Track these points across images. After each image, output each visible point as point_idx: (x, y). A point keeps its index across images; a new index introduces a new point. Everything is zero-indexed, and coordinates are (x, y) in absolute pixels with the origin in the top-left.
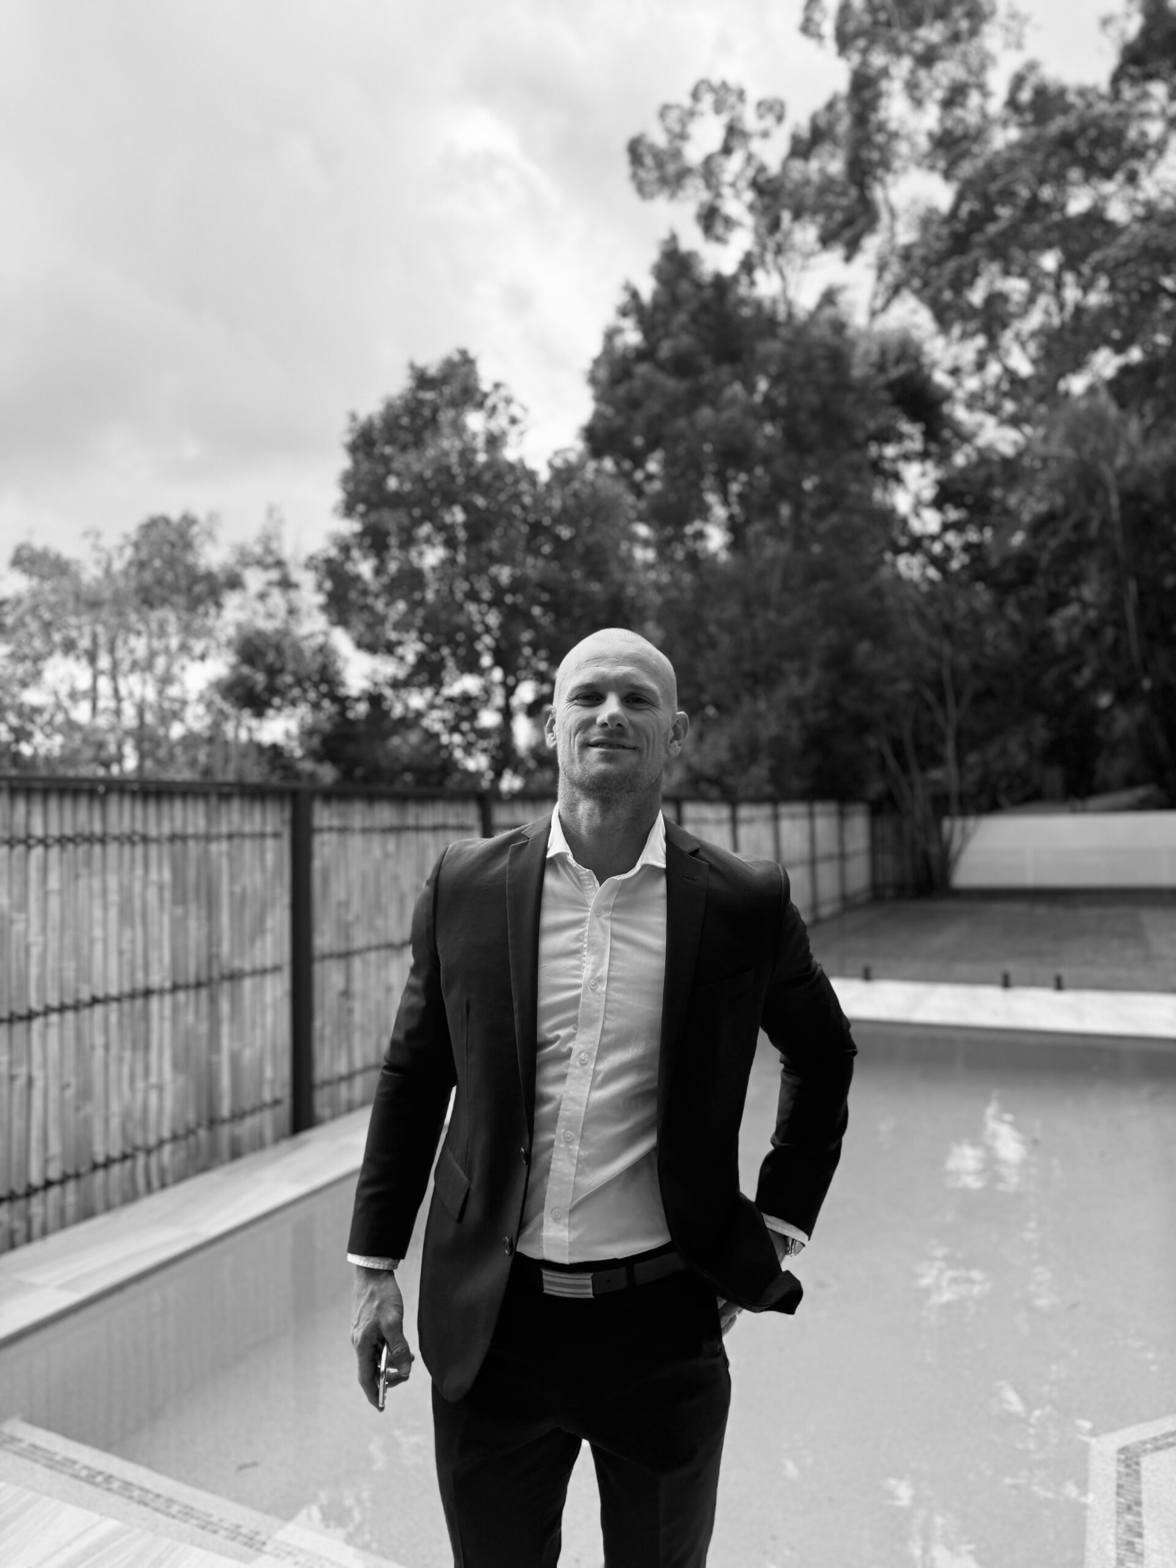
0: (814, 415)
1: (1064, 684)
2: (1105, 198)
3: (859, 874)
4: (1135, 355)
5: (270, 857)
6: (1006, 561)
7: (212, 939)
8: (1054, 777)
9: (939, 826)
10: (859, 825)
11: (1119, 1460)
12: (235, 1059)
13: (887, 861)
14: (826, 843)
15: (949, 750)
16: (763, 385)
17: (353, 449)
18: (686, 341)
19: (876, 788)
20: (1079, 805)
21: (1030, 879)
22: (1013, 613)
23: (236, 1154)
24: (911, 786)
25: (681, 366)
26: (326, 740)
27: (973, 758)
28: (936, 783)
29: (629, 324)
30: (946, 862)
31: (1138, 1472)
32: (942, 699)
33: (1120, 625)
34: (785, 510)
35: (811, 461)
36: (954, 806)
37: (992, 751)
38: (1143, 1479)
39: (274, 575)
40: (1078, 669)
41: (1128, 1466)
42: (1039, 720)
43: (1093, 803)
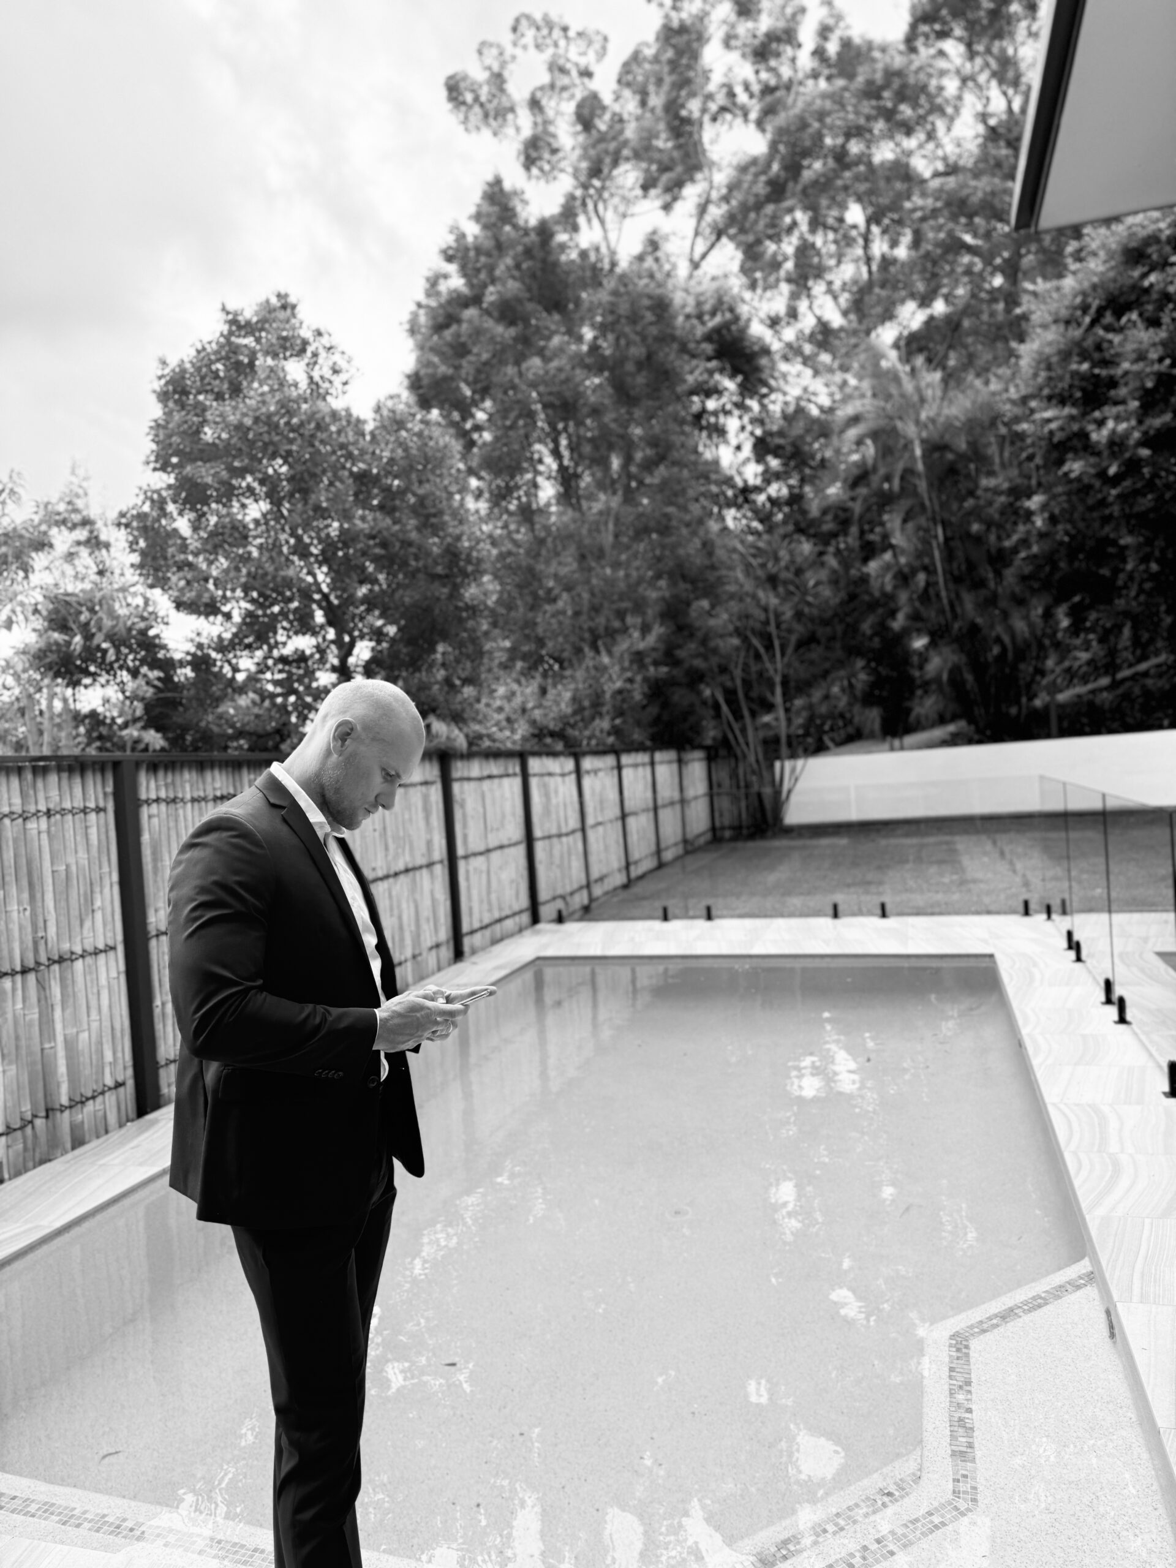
0: (640, 365)
1: (882, 628)
2: (909, 154)
3: (699, 818)
4: (939, 307)
5: (93, 832)
6: (825, 512)
7: (37, 923)
8: (873, 717)
9: (771, 767)
10: (697, 769)
11: (951, 1346)
12: (70, 1045)
13: (724, 803)
14: (667, 790)
15: (778, 698)
16: (588, 333)
17: (163, 397)
18: (513, 286)
19: (711, 733)
20: (897, 743)
21: (854, 814)
22: (832, 562)
23: (78, 1142)
24: (743, 730)
25: (507, 312)
26: (149, 706)
27: (799, 702)
28: (767, 726)
29: (452, 268)
30: (778, 804)
31: (967, 1355)
32: (769, 647)
33: (929, 570)
34: (616, 463)
35: (638, 413)
36: (784, 750)
37: (817, 694)
38: (972, 1360)
39: (82, 534)
40: (893, 613)
41: (958, 1350)
42: (860, 663)
43: (909, 740)
